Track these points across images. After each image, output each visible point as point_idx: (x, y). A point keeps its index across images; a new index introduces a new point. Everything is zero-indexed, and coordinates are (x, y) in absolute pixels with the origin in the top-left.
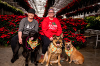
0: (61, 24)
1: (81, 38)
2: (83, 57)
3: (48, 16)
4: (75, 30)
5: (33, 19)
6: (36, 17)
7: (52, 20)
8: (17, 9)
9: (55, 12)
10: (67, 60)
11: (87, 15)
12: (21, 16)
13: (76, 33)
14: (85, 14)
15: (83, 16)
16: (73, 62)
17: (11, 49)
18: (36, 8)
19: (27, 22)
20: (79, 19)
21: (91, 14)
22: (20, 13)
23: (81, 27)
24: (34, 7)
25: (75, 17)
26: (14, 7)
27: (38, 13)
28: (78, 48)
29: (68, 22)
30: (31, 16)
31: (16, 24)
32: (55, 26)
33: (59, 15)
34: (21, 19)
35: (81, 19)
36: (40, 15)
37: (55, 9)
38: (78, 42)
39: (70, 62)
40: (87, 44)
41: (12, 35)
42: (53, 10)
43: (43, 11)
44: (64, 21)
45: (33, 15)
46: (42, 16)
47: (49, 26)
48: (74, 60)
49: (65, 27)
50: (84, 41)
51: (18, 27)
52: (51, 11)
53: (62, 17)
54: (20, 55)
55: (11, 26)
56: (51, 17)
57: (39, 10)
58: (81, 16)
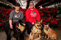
0: (39, 13)
1: (54, 21)
2: (56, 34)
3: (29, 7)
4: (50, 16)
5: (19, 10)
6: (21, 9)
7: (32, 10)
8: (7, 4)
9: (34, 4)
10: (46, 37)
11: (57, 5)
12: (10, 9)
13: (50, 18)
14: (55, 4)
15: (54, 5)
16: (49, 38)
17: (5, 33)
18: (21, 3)
19: (15, 13)
20: (51, 8)
21: (60, 4)
22: (9, 7)
23: (54, 14)
24: (19, 2)
25: (49, 7)
26: (4, 3)
27: (22, 6)
28: (52, 28)
29: (44, 11)
30: (17, 8)
31: (7, 15)
32: (35, 14)
33: (37, 6)
34: (11, 11)
35: (53, 8)
36: (24, 7)
37: (34, 2)
38: (52, 24)
39: (48, 39)
40: (59, 25)
41: (5, 23)
42: (33, 3)
43: (26, 4)
44: (41, 10)
45: (19, 8)
46: (25, 8)
47: (31, 14)
48: (50, 37)
49: (42, 14)
50: (56, 23)
51: (9, 17)
52: (31, 4)
53: (40, 8)
54: (12, 37)
55: (4, 17)
56: (32, 8)
57: (23, 4)
58: (53, 6)
